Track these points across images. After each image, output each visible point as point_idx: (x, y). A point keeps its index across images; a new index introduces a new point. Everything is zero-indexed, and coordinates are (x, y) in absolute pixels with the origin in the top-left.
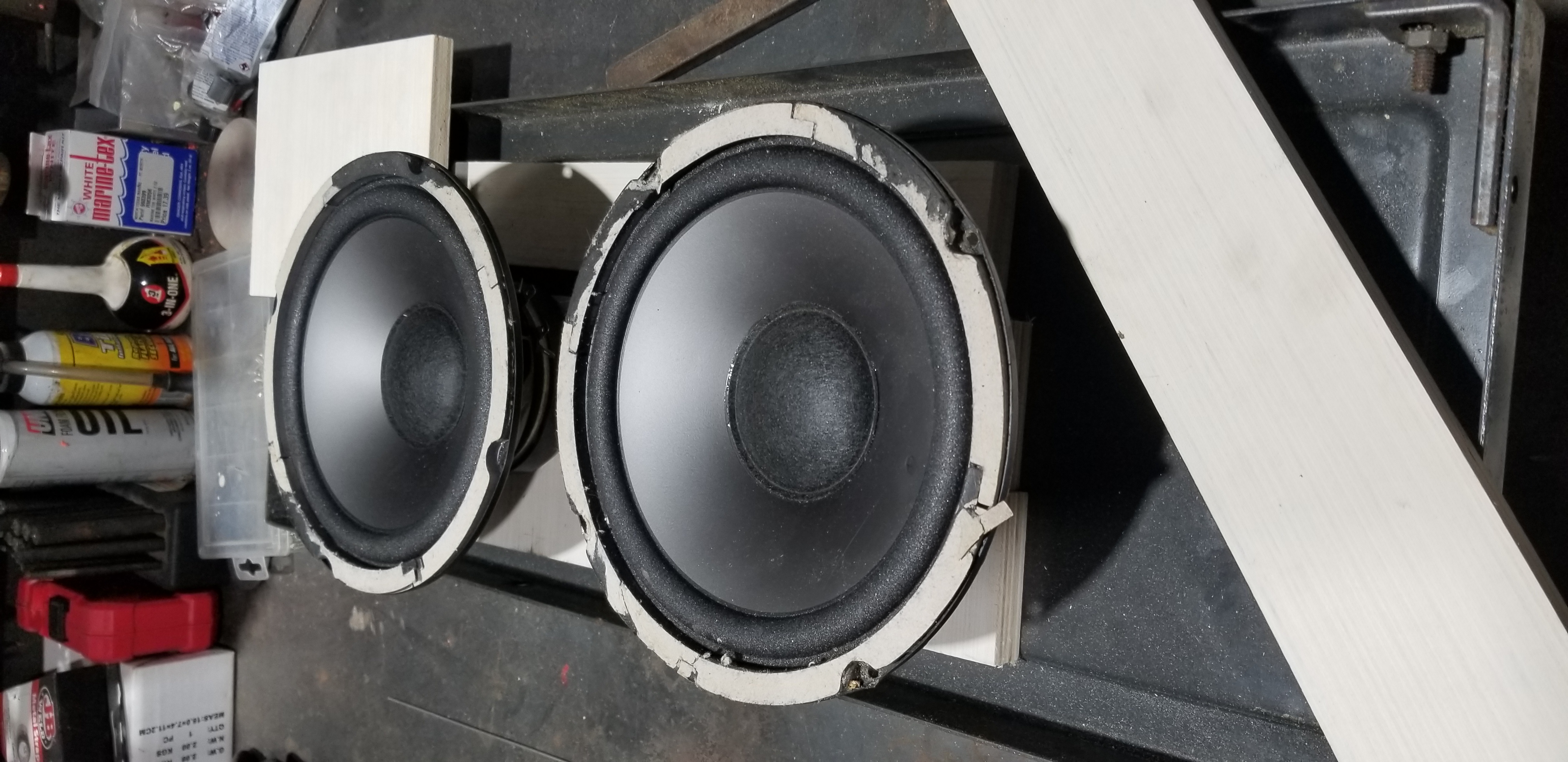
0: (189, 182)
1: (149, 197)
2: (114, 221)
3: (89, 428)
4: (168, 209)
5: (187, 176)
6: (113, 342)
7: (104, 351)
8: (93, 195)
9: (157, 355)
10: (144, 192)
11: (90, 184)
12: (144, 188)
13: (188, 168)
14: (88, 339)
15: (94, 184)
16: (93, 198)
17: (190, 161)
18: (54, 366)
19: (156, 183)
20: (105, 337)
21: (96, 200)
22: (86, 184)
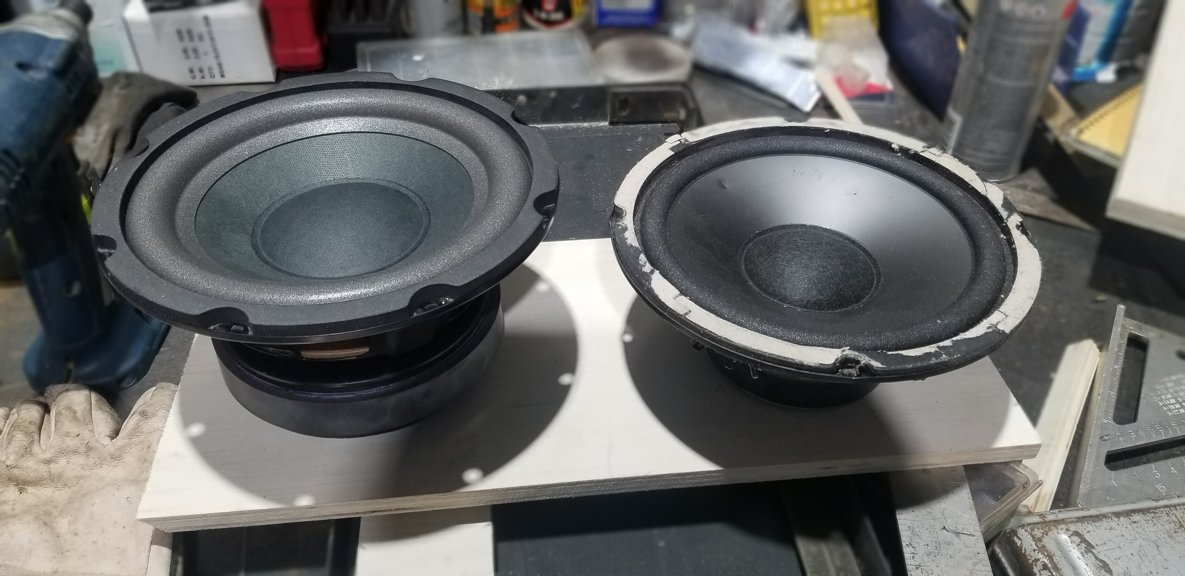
4: (613, 8)
9: (505, 9)
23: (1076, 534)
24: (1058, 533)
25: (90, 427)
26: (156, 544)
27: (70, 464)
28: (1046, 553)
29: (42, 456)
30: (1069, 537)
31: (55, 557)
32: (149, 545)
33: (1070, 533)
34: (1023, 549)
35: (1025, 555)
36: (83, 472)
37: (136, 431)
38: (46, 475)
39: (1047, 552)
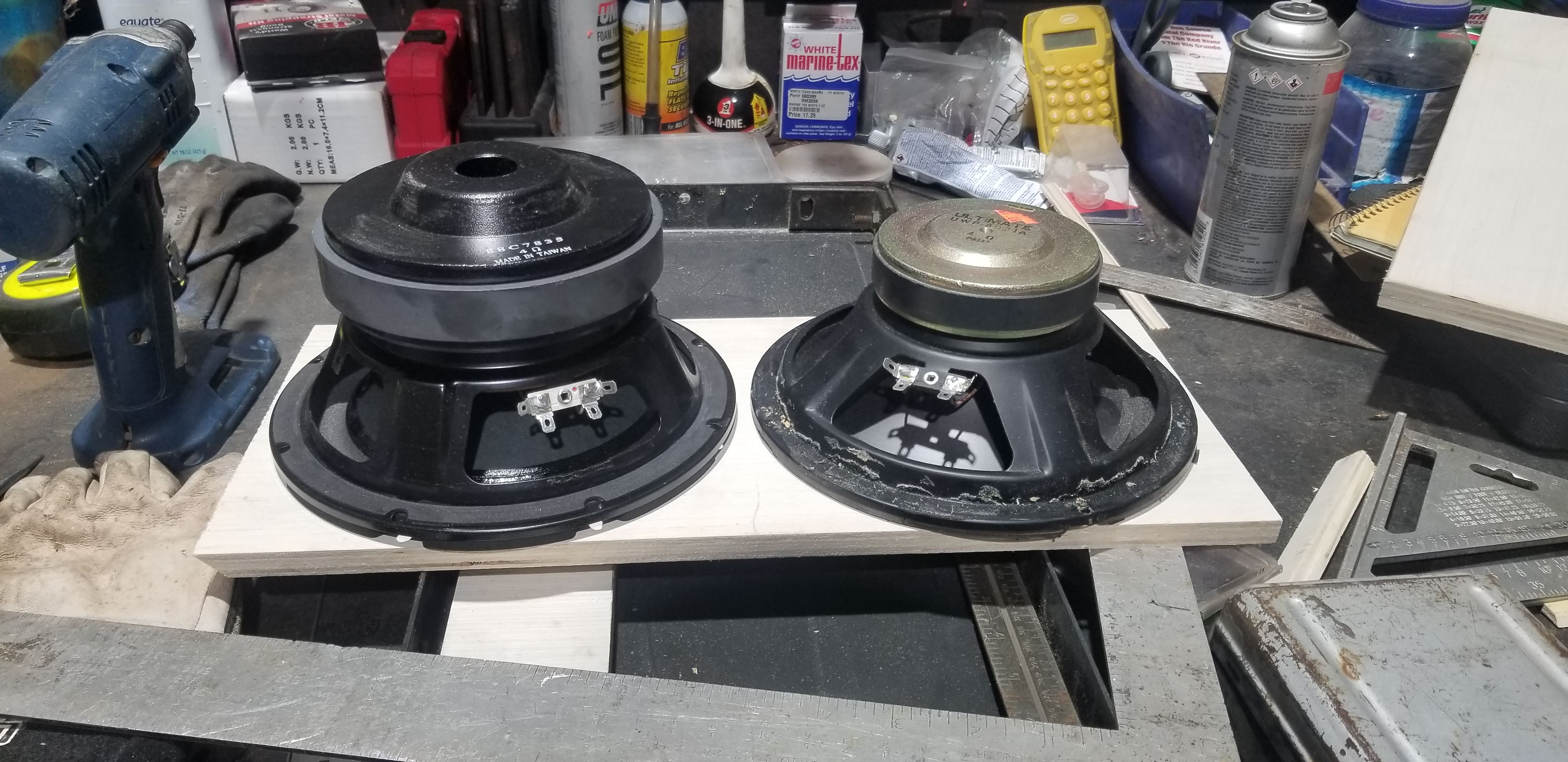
0: (826, 134)
1: (811, 101)
2: (787, 73)
3: (605, 55)
4: (802, 117)
5: (832, 132)
6: (681, 75)
7: (674, 67)
8: (809, 54)
9: (672, 112)
10: (815, 96)
11: (817, 51)
12: (819, 96)
13: (839, 132)
14: (683, 54)
15: (818, 54)
16: (806, 55)
17: (845, 134)
18: (659, 25)
19: (823, 106)
20: (685, 69)
21: (804, 57)
22: (818, 48)
23: (1313, 598)
24: (1291, 597)
25: (146, 483)
26: (213, 595)
27: (119, 523)
28: (1273, 615)
29: (87, 510)
30: (1305, 601)
31: (91, 606)
32: (203, 596)
33: (1305, 597)
34: (1247, 613)
35: (1249, 620)
36: (132, 531)
37: (199, 489)
38: (89, 530)
39: (1275, 613)
